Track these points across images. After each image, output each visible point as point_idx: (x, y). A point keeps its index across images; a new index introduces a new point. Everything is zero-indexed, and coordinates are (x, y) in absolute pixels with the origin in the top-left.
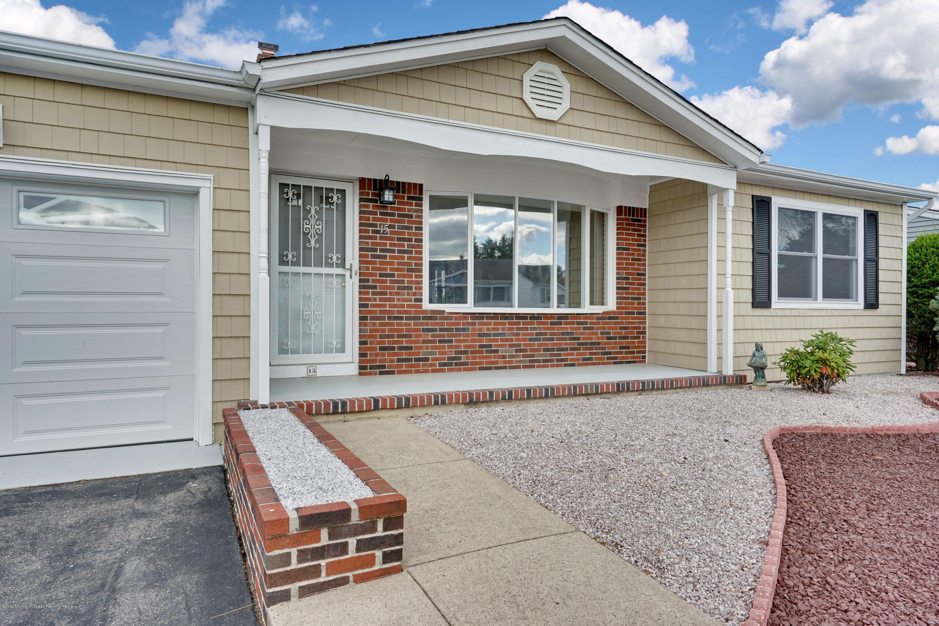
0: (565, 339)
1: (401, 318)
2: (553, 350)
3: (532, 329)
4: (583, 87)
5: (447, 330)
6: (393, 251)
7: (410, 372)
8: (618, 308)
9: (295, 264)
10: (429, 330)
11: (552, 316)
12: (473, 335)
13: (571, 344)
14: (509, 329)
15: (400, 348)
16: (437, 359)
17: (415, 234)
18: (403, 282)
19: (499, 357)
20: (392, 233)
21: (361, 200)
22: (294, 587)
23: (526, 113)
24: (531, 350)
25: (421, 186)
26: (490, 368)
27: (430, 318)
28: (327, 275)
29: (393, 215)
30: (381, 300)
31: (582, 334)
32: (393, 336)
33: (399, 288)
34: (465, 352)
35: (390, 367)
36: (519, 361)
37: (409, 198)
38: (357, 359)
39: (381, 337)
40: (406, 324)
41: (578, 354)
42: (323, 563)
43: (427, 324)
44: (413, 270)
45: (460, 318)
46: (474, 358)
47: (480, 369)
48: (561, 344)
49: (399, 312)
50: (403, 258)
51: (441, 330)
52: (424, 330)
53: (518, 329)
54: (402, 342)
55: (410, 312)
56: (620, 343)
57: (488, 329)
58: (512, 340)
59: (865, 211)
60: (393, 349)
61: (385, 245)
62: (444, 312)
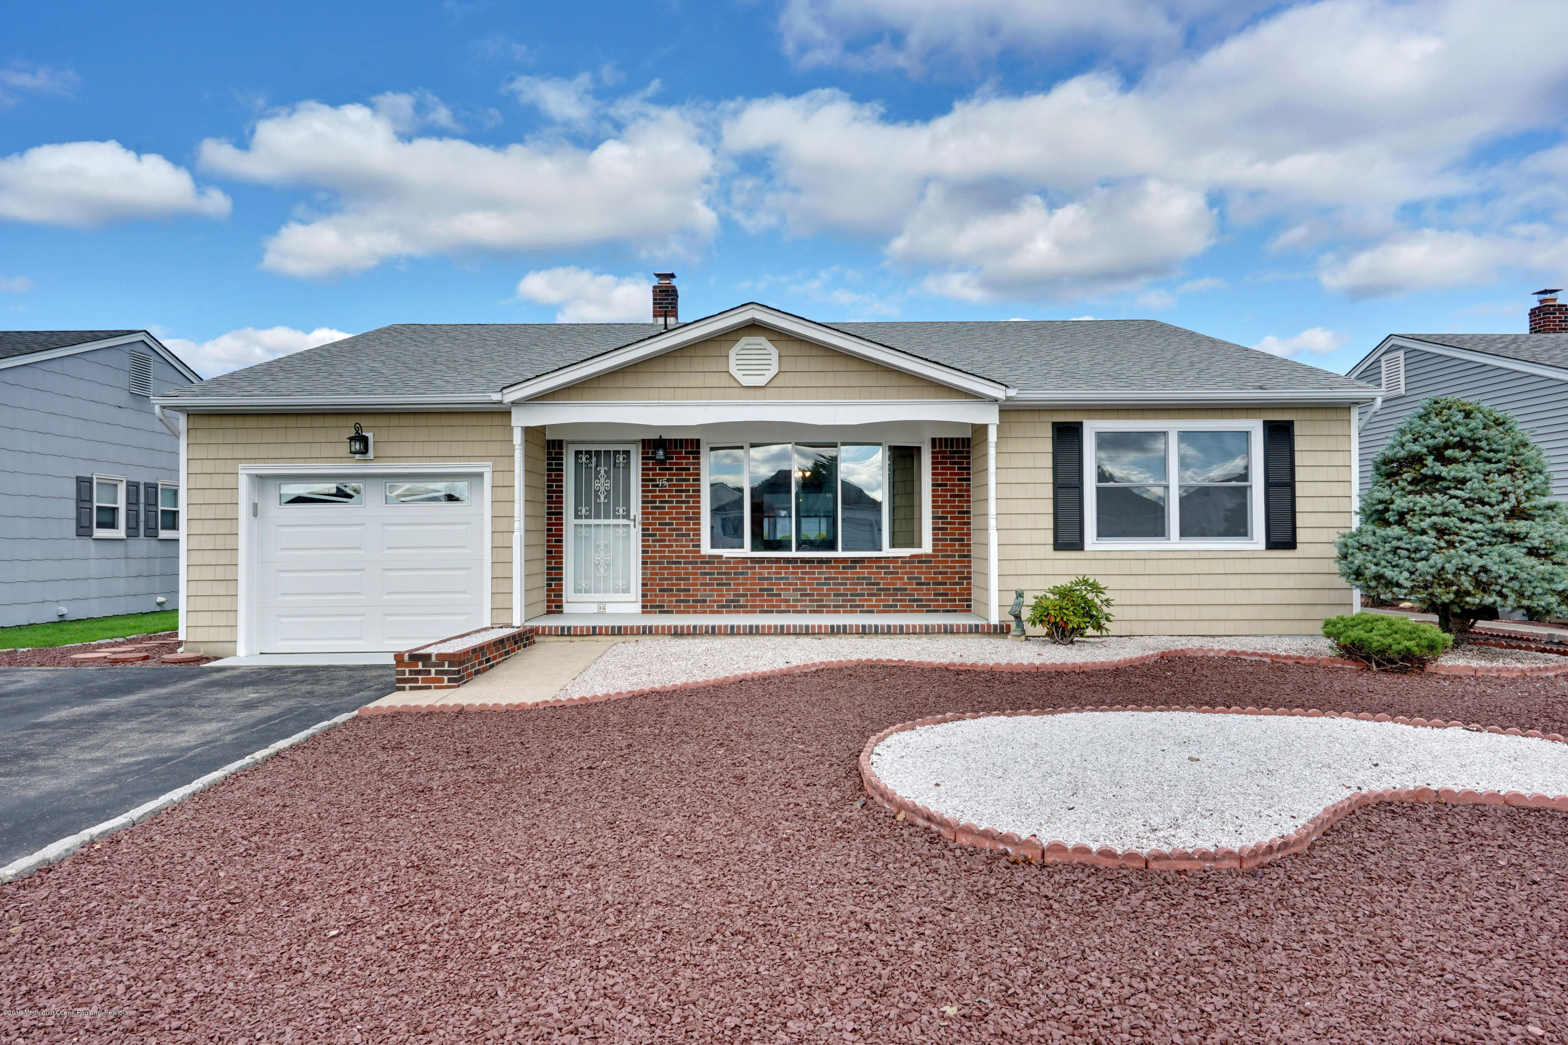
0: (862, 584)
1: (680, 563)
2: (846, 595)
3: (819, 573)
4: (794, 349)
5: (725, 573)
6: (672, 502)
7: (688, 612)
8: (934, 551)
9: (588, 517)
10: (706, 574)
11: (837, 560)
12: (752, 579)
13: (868, 589)
14: (793, 573)
15: (678, 590)
16: (715, 601)
17: (693, 485)
18: (681, 529)
19: (782, 601)
20: (670, 486)
21: (643, 459)
22: (407, 686)
23: (735, 385)
24: (818, 595)
25: (698, 441)
26: (772, 612)
27: (708, 563)
28: (615, 525)
29: (671, 469)
30: (660, 546)
31: (882, 579)
32: (672, 579)
34: (745, 595)
35: (668, 606)
36: (804, 606)
37: (686, 453)
38: (640, 599)
39: (660, 579)
40: (684, 568)
41: (877, 601)
42: (420, 677)
43: (705, 568)
44: (691, 519)
45: (739, 563)
46: (753, 601)
47: (761, 612)
48: (856, 589)
49: (677, 557)
50: (681, 507)
51: (719, 573)
52: (701, 573)
53: (803, 573)
54: (680, 585)
55: (688, 557)
56: (935, 589)
57: (769, 573)
58: (796, 584)
59: (1265, 423)
60: (672, 590)
61: (664, 496)
62: (721, 557)
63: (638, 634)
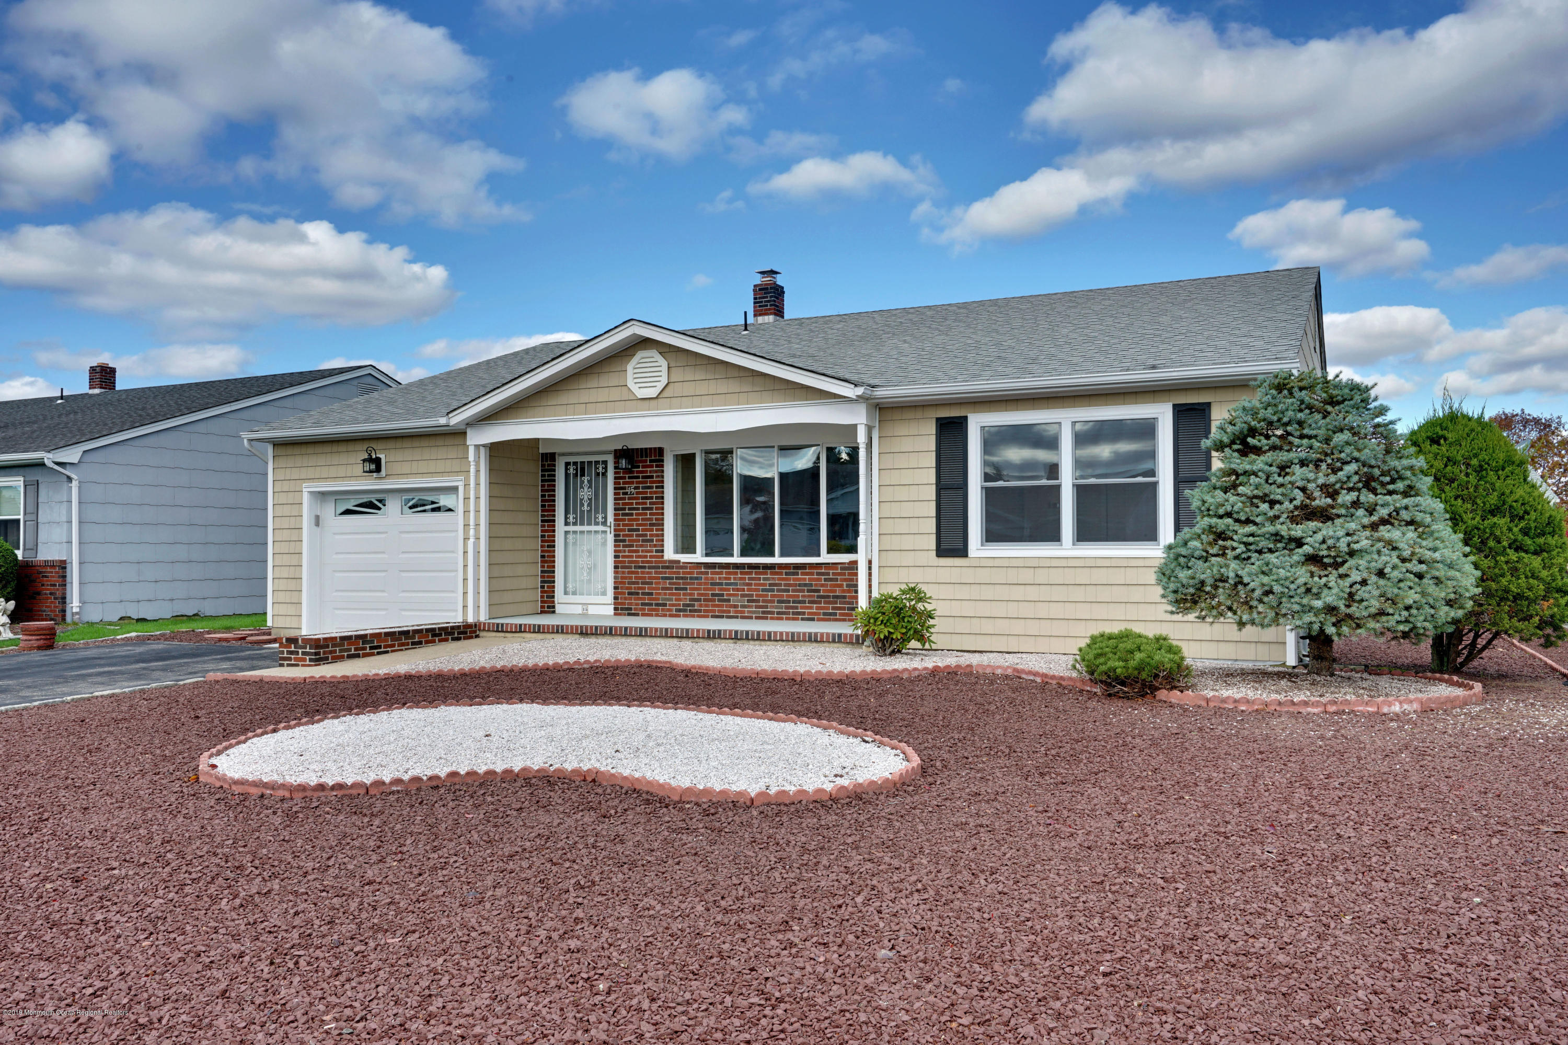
0: (803, 591)
1: (644, 567)
2: (789, 602)
3: (765, 579)
5: (682, 578)
6: (638, 509)
7: (651, 615)
9: (575, 524)
10: (666, 578)
11: (774, 566)
12: (706, 584)
13: (809, 596)
14: (741, 579)
15: (643, 594)
16: (674, 605)
17: (655, 493)
18: (646, 535)
19: (731, 606)
20: (637, 493)
21: (617, 468)
22: (286, 663)
23: (633, 396)
24: (764, 601)
25: (661, 449)
26: (722, 617)
27: (668, 567)
28: (595, 532)
29: (638, 477)
30: (629, 551)
31: (822, 585)
32: (638, 583)
33: (643, 541)
34: (699, 600)
35: (635, 609)
36: (751, 612)
37: (651, 461)
38: (613, 601)
39: (629, 583)
40: (648, 573)
41: (817, 608)
43: (665, 573)
44: (657, 525)
45: (694, 568)
46: (707, 606)
47: (713, 617)
48: (798, 596)
49: (643, 562)
50: (648, 514)
51: (677, 578)
52: (663, 578)
53: (750, 579)
54: (645, 588)
55: (653, 562)
57: (720, 578)
58: (743, 590)
59: (1174, 406)
60: (638, 594)
61: (632, 504)
62: (679, 562)
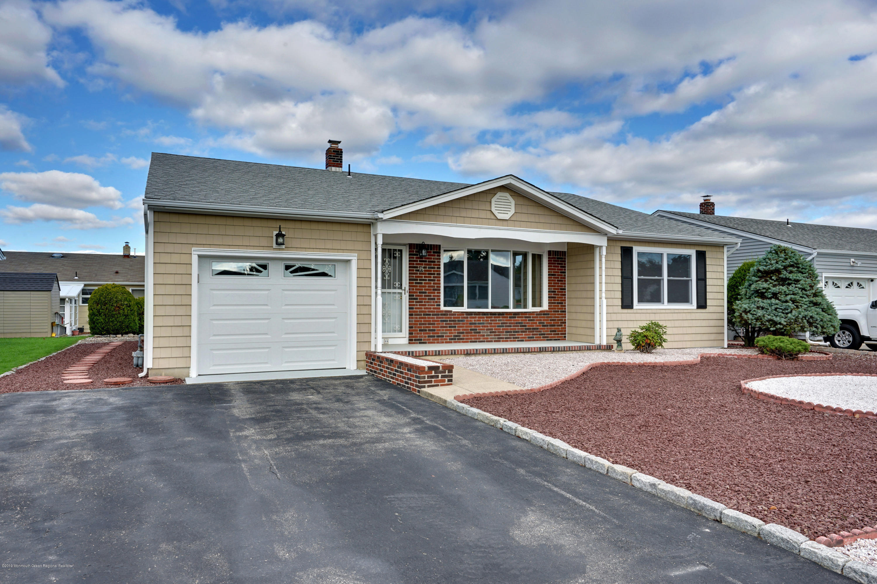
0: (518, 326)
1: (430, 315)
2: (511, 332)
3: (499, 320)
4: (521, 201)
5: (453, 321)
6: (426, 280)
7: (434, 343)
8: (549, 309)
10: (444, 321)
11: (510, 313)
12: (467, 324)
13: (521, 329)
14: (486, 320)
15: (429, 330)
16: (448, 336)
17: (437, 271)
18: (431, 296)
19: (481, 336)
20: (425, 271)
21: (410, 255)
22: (426, 385)
23: (493, 217)
24: (498, 332)
25: (440, 246)
26: (476, 342)
27: (444, 315)
28: (393, 293)
29: (426, 261)
30: (420, 305)
31: (527, 323)
32: (426, 324)
33: (429, 299)
34: (463, 333)
35: (424, 340)
36: (492, 338)
37: (434, 253)
38: (408, 336)
39: (420, 324)
40: (432, 318)
41: (525, 335)
42: (433, 380)
43: (443, 318)
44: (436, 290)
45: (460, 315)
46: (468, 336)
47: (471, 342)
48: (516, 329)
49: (429, 312)
50: (431, 283)
51: (450, 321)
52: (441, 321)
53: (491, 320)
54: (430, 327)
55: (434, 312)
56: (550, 329)
57: (475, 321)
58: (488, 326)
59: (697, 251)
60: (426, 330)
61: (422, 277)
62: (451, 311)
63: (448, 354)
